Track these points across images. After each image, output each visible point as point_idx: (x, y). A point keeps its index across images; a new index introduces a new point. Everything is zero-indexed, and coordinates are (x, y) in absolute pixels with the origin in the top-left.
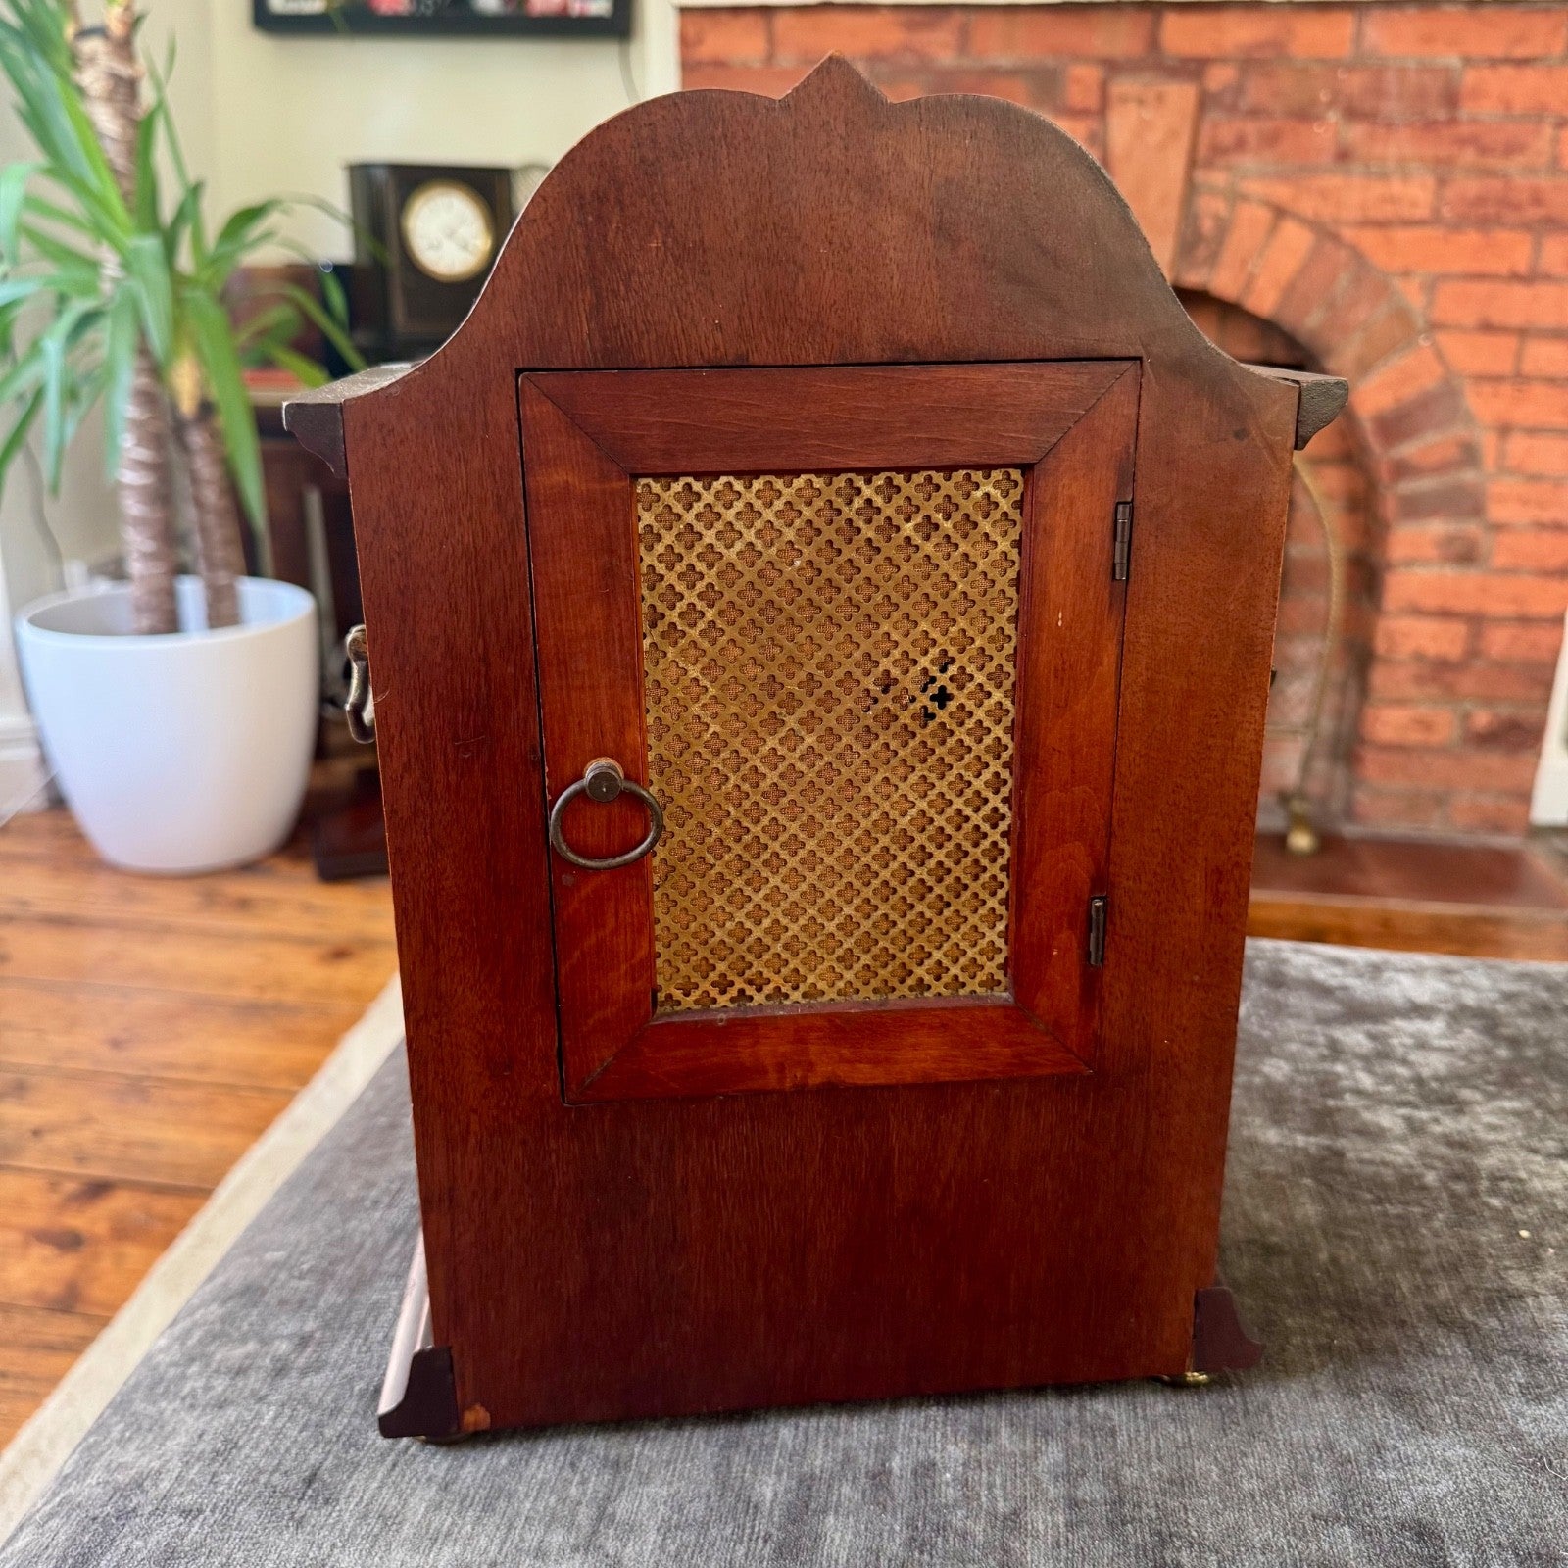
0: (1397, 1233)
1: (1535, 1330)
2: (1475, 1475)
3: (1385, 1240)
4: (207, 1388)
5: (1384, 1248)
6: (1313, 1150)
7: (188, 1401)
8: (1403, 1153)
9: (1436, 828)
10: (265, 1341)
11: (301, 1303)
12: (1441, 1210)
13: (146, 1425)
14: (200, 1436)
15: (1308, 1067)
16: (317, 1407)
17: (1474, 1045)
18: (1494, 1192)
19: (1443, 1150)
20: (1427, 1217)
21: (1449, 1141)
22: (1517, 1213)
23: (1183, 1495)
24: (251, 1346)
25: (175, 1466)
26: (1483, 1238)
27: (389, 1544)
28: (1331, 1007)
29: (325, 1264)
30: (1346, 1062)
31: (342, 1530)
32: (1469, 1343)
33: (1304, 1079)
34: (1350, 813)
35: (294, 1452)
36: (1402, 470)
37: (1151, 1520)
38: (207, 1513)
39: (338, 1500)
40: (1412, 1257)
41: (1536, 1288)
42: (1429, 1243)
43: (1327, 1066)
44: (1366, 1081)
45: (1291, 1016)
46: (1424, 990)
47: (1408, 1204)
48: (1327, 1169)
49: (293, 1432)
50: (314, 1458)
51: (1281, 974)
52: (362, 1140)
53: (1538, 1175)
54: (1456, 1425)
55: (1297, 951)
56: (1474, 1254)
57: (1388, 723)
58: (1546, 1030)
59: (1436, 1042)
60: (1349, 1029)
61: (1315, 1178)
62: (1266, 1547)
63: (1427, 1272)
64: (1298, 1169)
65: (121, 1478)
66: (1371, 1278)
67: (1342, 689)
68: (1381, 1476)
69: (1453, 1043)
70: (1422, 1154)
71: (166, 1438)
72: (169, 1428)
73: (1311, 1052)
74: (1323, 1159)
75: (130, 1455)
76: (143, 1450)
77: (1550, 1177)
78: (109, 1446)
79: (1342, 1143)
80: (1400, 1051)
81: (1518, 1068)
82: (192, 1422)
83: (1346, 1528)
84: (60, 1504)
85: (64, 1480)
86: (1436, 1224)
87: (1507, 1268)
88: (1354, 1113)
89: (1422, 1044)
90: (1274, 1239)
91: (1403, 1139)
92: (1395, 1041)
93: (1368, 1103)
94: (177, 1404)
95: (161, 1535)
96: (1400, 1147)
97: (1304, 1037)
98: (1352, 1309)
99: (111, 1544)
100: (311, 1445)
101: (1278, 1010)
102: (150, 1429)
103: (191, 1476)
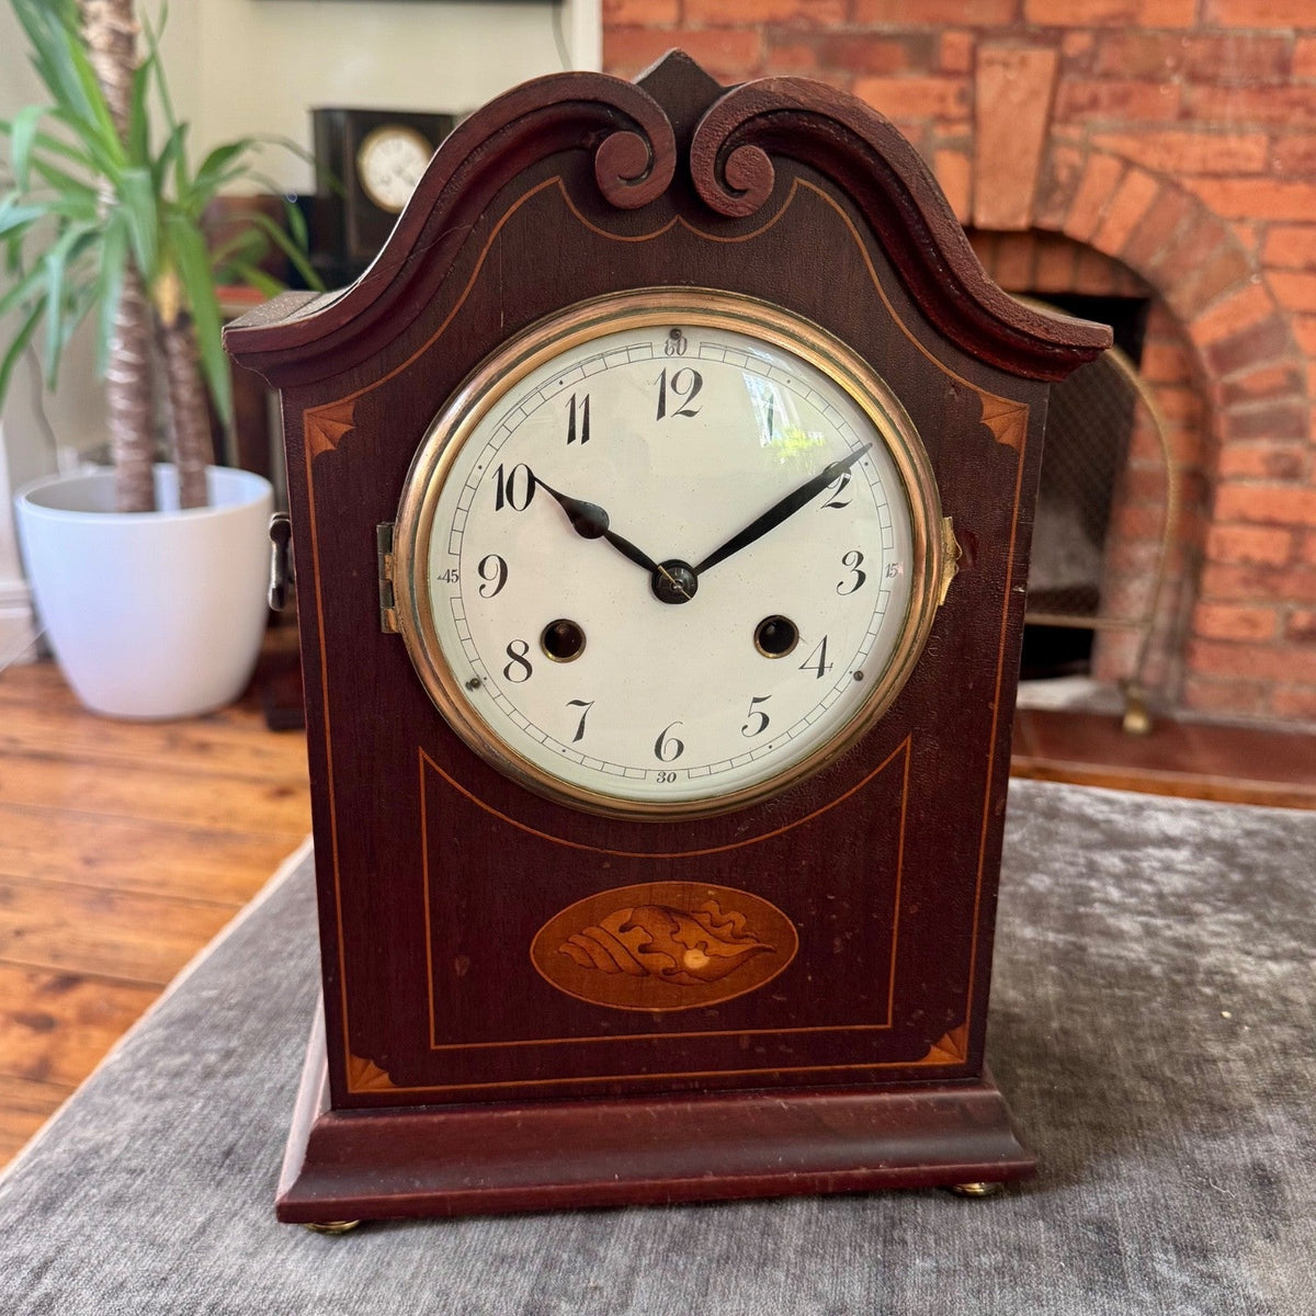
0: (1120, 1009)
1: (1223, 1086)
2: (1151, 1188)
3: (1108, 1015)
4: (150, 1086)
5: (1107, 1021)
6: (1060, 945)
7: (136, 1095)
8: (1137, 951)
9: (1259, 715)
10: (198, 1054)
11: (229, 1027)
12: (1160, 995)
13: (102, 1111)
14: (144, 1119)
15: (1068, 881)
16: (235, 1100)
17: (1211, 869)
18: (1208, 983)
19: (1175, 951)
20: (1147, 1000)
21: (1177, 943)
22: (1224, 999)
24: (187, 1057)
25: (124, 1140)
26: (1191, 1017)
28: (1095, 836)
29: (249, 999)
30: (1099, 879)
31: (252, 1192)
32: (1165, 1093)
33: (1061, 890)
34: (1183, 700)
35: (216, 1132)
36: (1234, 394)
38: (148, 1172)
39: (250, 1169)
40: (1130, 1029)
41: (1228, 1056)
42: (1146, 1018)
43: (1083, 881)
44: (1115, 894)
45: (1059, 842)
46: (1179, 826)
47: (1133, 989)
48: (1071, 958)
49: (216, 1117)
50: (231, 1138)
51: (1058, 810)
52: (285, 910)
53: (1247, 971)
54: (1143, 1152)
55: (1073, 792)
56: (1182, 1028)
57: (1218, 620)
58: (1276, 860)
59: (1180, 867)
60: (1107, 853)
61: (1058, 965)
62: (975, 1232)
63: (1142, 1040)
64: (1045, 958)
65: (82, 1147)
66: (1091, 1042)
69: (1194, 868)
70: (1153, 952)
71: (118, 1120)
72: (117, 1116)
73: (1072, 870)
74: (1067, 953)
75: (89, 1132)
76: (99, 1129)
77: (1257, 973)
78: (73, 1127)
79: (1086, 940)
80: (1148, 872)
81: (1246, 889)
82: (138, 1110)
83: (1041, 1222)
84: (35, 1167)
87: (1206, 1040)
88: (1100, 918)
89: (1168, 868)
90: (1017, 1010)
91: (1137, 940)
92: (1145, 865)
93: (1112, 910)
94: (127, 1097)
95: (111, 1186)
96: (1136, 946)
97: (1068, 858)
98: (1073, 1064)
99: (73, 1192)
100: (229, 1127)
101: (1049, 836)
102: (106, 1114)
103: (136, 1146)
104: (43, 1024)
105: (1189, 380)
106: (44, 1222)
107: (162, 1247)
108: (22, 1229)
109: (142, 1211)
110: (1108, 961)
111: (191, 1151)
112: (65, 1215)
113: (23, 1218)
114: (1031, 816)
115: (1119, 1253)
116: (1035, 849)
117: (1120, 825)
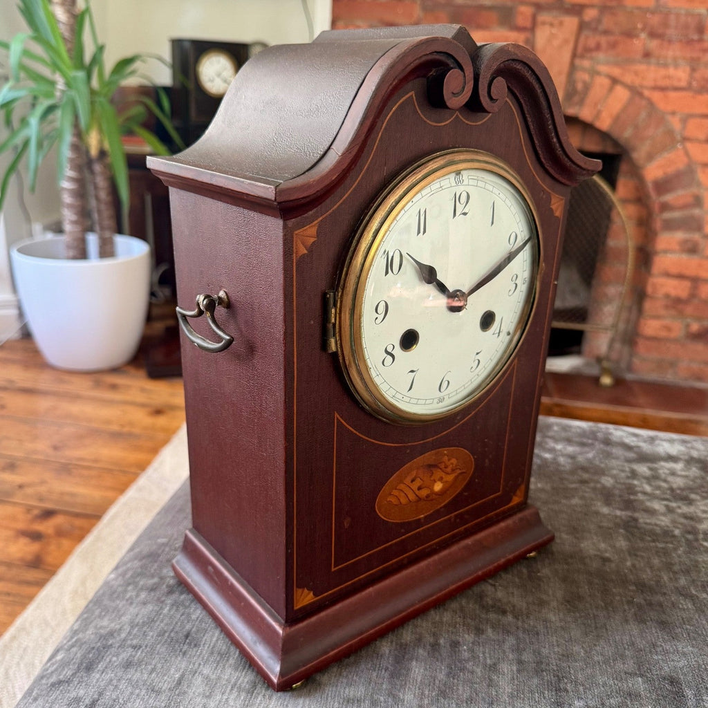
0: (661, 554)
2: (696, 659)
3: (656, 557)
4: (137, 596)
5: (656, 561)
6: (623, 517)
7: (130, 601)
8: (665, 521)
9: (669, 377)
10: (162, 578)
12: (681, 546)
13: (111, 610)
14: (137, 615)
15: (622, 481)
17: (696, 475)
19: (682, 520)
20: (675, 549)
21: (685, 516)
23: (568, 661)
24: (156, 580)
25: (127, 628)
26: (700, 560)
27: (224, 666)
28: (631, 455)
30: (638, 480)
31: (203, 658)
32: (694, 604)
33: (619, 486)
34: (630, 368)
35: (179, 624)
36: (665, 207)
37: (554, 670)
38: (144, 648)
39: (200, 645)
40: (669, 566)
42: (677, 560)
43: (630, 481)
44: (648, 488)
45: (614, 458)
46: (674, 449)
47: (667, 543)
48: (630, 526)
49: (178, 616)
50: (188, 627)
51: (610, 439)
54: (688, 638)
55: (616, 429)
56: (696, 566)
57: (651, 327)
59: (679, 473)
60: (640, 465)
61: (625, 529)
62: (605, 685)
63: (675, 573)
64: (617, 525)
65: (102, 631)
66: (650, 573)
67: (630, 309)
68: (655, 657)
69: (686, 473)
70: (673, 522)
71: (122, 615)
72: (120, 613)
73: (623, 475)
74: (628, 522)
75: (105, 622)
78: (95, 618)
79: (636, 515)
80: (663, 476)
82: (132, 610)
83: (640, 679)
84: (76, 642)
85: (75, 633)
86: (679, 552)
88: (642, 502)
89: (673, 473)
90: (607, 555)
91: (664, 515)
92: (661, 471)
93: (648, 498)
94: (124, 602)
95: (124, 656)
96: (663, 518)
97: (620, 468)
98: (642, 587)
99: (102, 658)
100: (186, 622)
101: (608, 455)
102: (113, 612)
103: (135, 632)
104: (36, 536)
105: (641, 199)
106: (88, 676)
107: (158, 692)
108: (76, 681)
109: (144, 671)
110: (651, 527)
111: (167, 634)
112: (100, 672)
113: (76, 673)
114: (597, 443)
115: (684, 696)
116: (602, 463)
117: (644, 449)
